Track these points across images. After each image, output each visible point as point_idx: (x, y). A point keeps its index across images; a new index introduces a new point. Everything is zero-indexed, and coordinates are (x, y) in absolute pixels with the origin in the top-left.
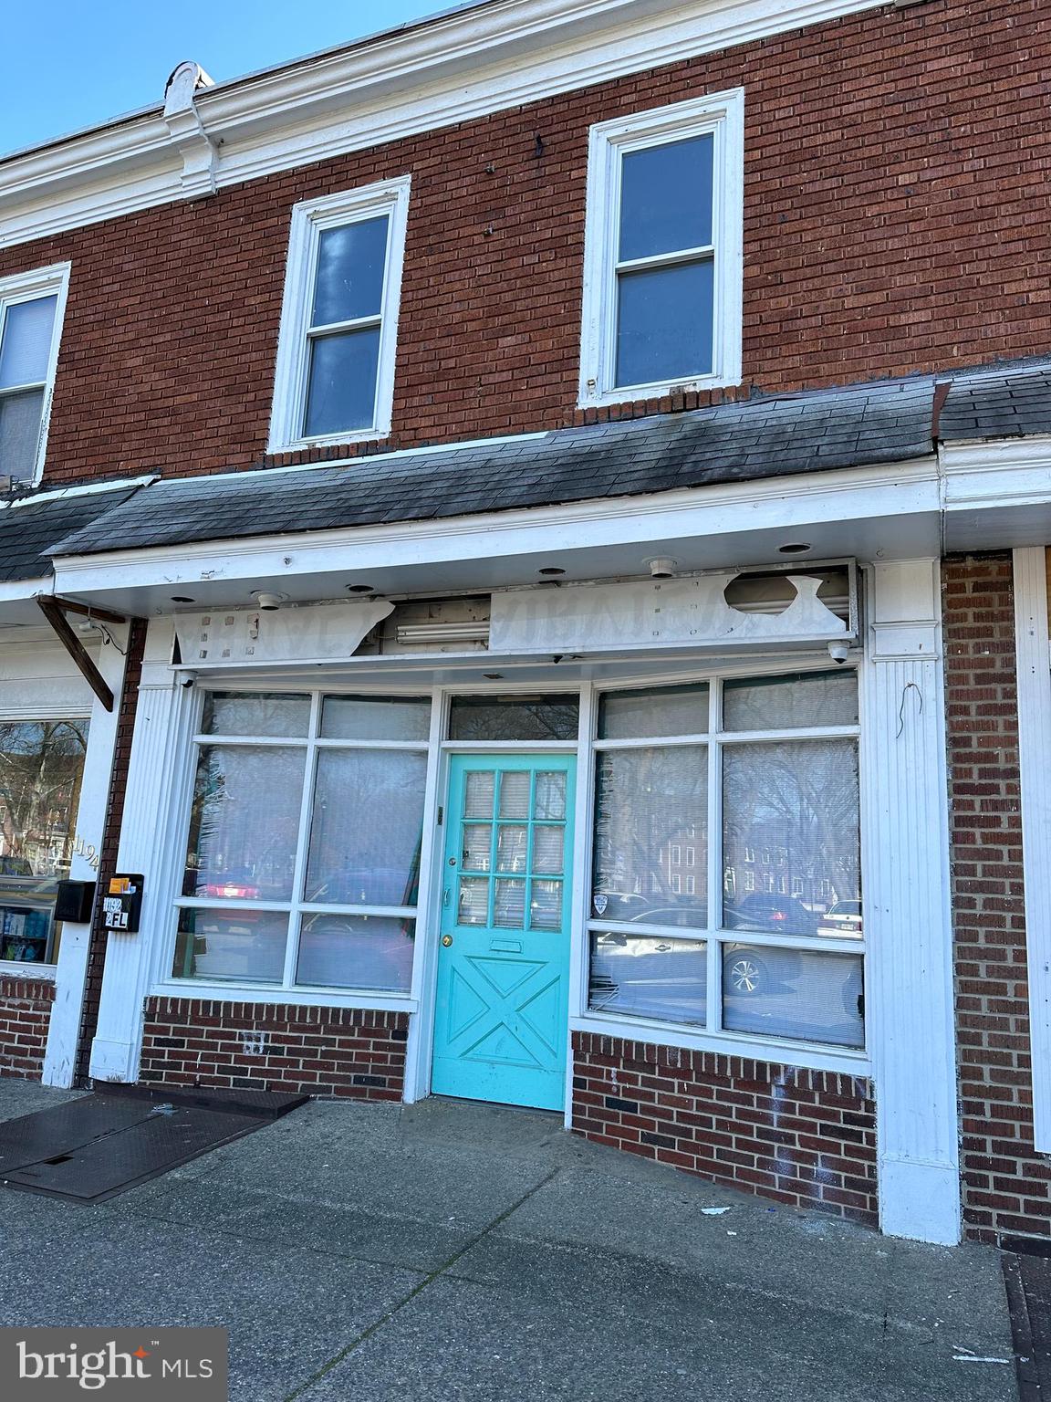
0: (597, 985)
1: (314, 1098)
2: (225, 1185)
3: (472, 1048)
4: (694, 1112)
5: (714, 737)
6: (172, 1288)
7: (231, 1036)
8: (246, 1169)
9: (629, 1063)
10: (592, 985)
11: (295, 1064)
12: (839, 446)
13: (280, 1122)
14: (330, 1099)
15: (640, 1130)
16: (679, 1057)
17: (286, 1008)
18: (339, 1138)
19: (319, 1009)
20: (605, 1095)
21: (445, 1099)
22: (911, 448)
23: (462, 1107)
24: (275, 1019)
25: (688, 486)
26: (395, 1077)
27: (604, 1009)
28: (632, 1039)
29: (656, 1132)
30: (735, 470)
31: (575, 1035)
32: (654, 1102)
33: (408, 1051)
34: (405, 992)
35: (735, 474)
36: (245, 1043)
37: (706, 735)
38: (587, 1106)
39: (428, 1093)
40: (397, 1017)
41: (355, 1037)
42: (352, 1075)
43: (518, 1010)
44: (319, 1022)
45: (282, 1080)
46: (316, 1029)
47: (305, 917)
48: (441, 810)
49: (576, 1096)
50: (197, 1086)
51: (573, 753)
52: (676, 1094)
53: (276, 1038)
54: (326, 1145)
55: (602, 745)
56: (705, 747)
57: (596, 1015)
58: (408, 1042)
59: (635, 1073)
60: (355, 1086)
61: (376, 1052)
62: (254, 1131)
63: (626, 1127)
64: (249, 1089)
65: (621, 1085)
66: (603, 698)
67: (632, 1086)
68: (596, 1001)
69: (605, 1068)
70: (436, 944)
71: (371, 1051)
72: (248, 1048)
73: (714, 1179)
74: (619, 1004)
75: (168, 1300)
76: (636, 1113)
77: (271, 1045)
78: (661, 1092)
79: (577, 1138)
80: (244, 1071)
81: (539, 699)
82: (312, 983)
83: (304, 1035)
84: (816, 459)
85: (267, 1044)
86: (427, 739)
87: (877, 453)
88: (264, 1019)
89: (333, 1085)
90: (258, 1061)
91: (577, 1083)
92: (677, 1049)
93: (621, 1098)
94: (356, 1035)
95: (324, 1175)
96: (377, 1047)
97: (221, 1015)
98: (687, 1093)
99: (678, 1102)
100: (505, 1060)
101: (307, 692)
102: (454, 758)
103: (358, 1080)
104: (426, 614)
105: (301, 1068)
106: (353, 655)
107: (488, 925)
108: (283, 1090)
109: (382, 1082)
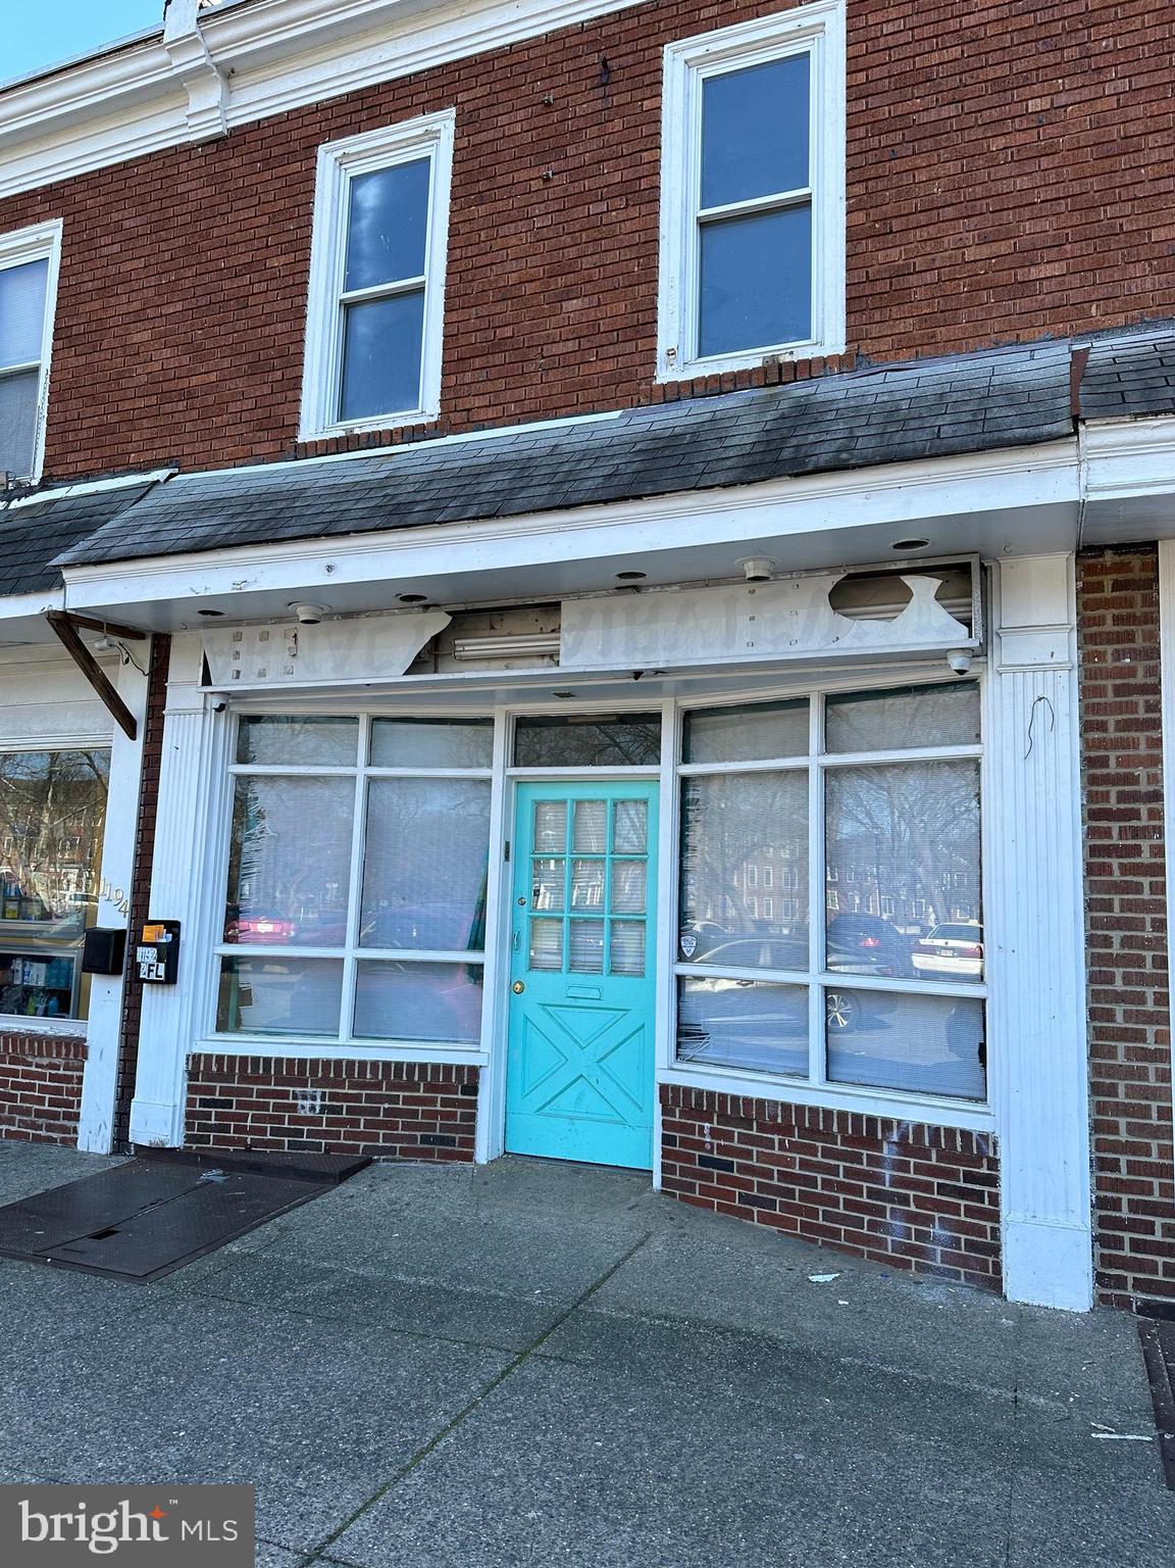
0: (686, 1033)
1: (378, 1161)
2: (288, 1258)
3: (549, 1102)
4: (797, 1171)
5: (815, 760)
6: (241, 1375)
7: (285, 1095)
8: (309, 1241)
9: (724, 1119)
10: (680, 1033)
11: (356, 1123)
12: (963, 425)
13: (342, 1187)
14: (394, 1161)
15: (737, 1190)
16: (779, 1112)
17: (344, 1063)
18: (408, 1204)
19: (380, 1064)
20: (697, 1153)
21: (519, 1158)
22: (1047, 428)
23: (542, 1165)
24: (332, 1075)
25: (790, 475)
26: (466, 1136)
27: (694, 1059)
28: (726, 1092)
29: (755, 1193)
30: (844, 456)
31: (664, 1088)
32: (752, 1160)
33: (479, 1107)
34: (474, 1043)
35: (847, 460)
36: (300, 1102)
37: (806, 757)
38: (678, 1164)
39: (501, 1152)
40: (466, 1071)
41: (421, 1094)
42: (419, 1134)
43: (598, 1062)
44: (380, 1077)
45: (342, 1141)
46: (378, 1086)
47: (361, 963)
48: (507, 844)
49: (665, 1154)
50: (248, 1150)
51: (655, 779)
52: (777, 1151)
53: (333, 1097)
54: (394, 1213)
55: (687, 770)
57: (686, 1066)
58: (478, 1097)
59: (730, 1128)
60: (422, 1146)
61: (444, 1109)
62: (314, 1198)
63: (721, 1186)
64: (306, 1152)
65: (715, 1142)
66: (688, 717)
67: (727, 1143)
68: (686, 1051)
69: (697, 1123)
70: (506, 991)
71: (439, 1108)
72: (303, 1107)
73: (820, 1243)
74: (710, 1054)
75: (238, 1388)
76: (733, 1172)
77: (328, 1103)
78: (760, 1149)
79: (668, 1199)
80: (300, 1133)
81: (614, 718)
82: (371, 1035)
83: (364, 1092)
84: (937, 442)
85: (324, 1103)
86: (490, 765)
87: (1008, 434)
88: (320, 1075)
89: (398, 1145)
90: (317, 1121)
91: (666, 1140)
92: (776, 1103)
93: (716, 1156)
94: (422, 1091)
95: (395, 1245)
96: (445, 1103)
97: (273, 1073)
98: (789, 1151)
99: (778, 1161)
100: (586, 1115)
101: (353, 715)
102: (522, 786)
103: (425, 1139)
104: (486, 625)
105: (362, 1128)
106: (407, 673)
107: (564, 970)
108: (343, 1152)
109: (452, 1141)
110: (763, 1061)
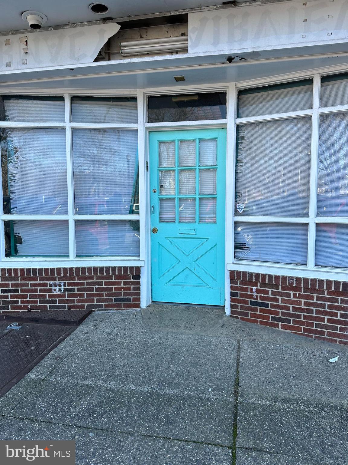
0: (239, 247)
1: (94, 311)
3: (172, 279)
4: (303, 306)
5: (316, 111)
7: (45, 285)
8: (74, 365)
9: (263, 284)
10: (236, 248)
11: (82, 295)
13: (81, 327)
14: (102, 310)
15: (270, 315)
16: (295, 282)
17: (74, 269)
19: (93, 268)
20: (249, 300)
21: (160, 303)
23: (170, 307)
24: (68, 275)
26: (136, 297)
27: (242, 258)
29: (280, 316)
31: (232, 273)
32: (279, 302)
33: (141, 284)
34: (136, 256)
36: (53, 288)
37: (311, 110)
38: (239, 305)
39: (151, 301)
40: (134, 269)
41: (113, 280)
42: (113, 298)
43: (195, 261)
44: (93, 274)
45: (76, 304)
46: (92, 278)
47: (77, 222)
48: (147, 163)
49: (232, 300)
50: (29, 311)
52: (292, 298)
53: (70, 284)
56: (310, 117)
57: (241, 262)
58: (141, 280)
59: (267, 289)
60: (115, 303)
61: (125, 286)
63: (262, 314)
64: (58, 310)
65: (259, 295)
67: (265, 295)
68: (239, 255)
69: (249, 287)
70: (149, 233)
71: (122, 286)
72: (55, 290)
73: (314, 337)
74: (250, 255)
76: (268, 307)
77: (68, 287)
78: (283, 298)
79: (234, 320)
80: (55, 302)
82: (84, 255)
83: (85, 281)
85: (65, 287)
86: (136, 122)
88: (62, 275)
89: (104, 304)
90: (63, 296)
91: (232, 294)
92: (293, 277)
93: (259, 301)
94: (113, 279)
95: (120, 363)
96: (125, 283)
97: (38, 275)
98: (299, 298)
99: (293, 302)
100: (189, 284)
102: (152, 134)
103: (116, 300)
104: (138, 36)
105: (85, 297)
107: (177, 221)
108: (77, 308)
109: (129, 300)
110: (279, 258)
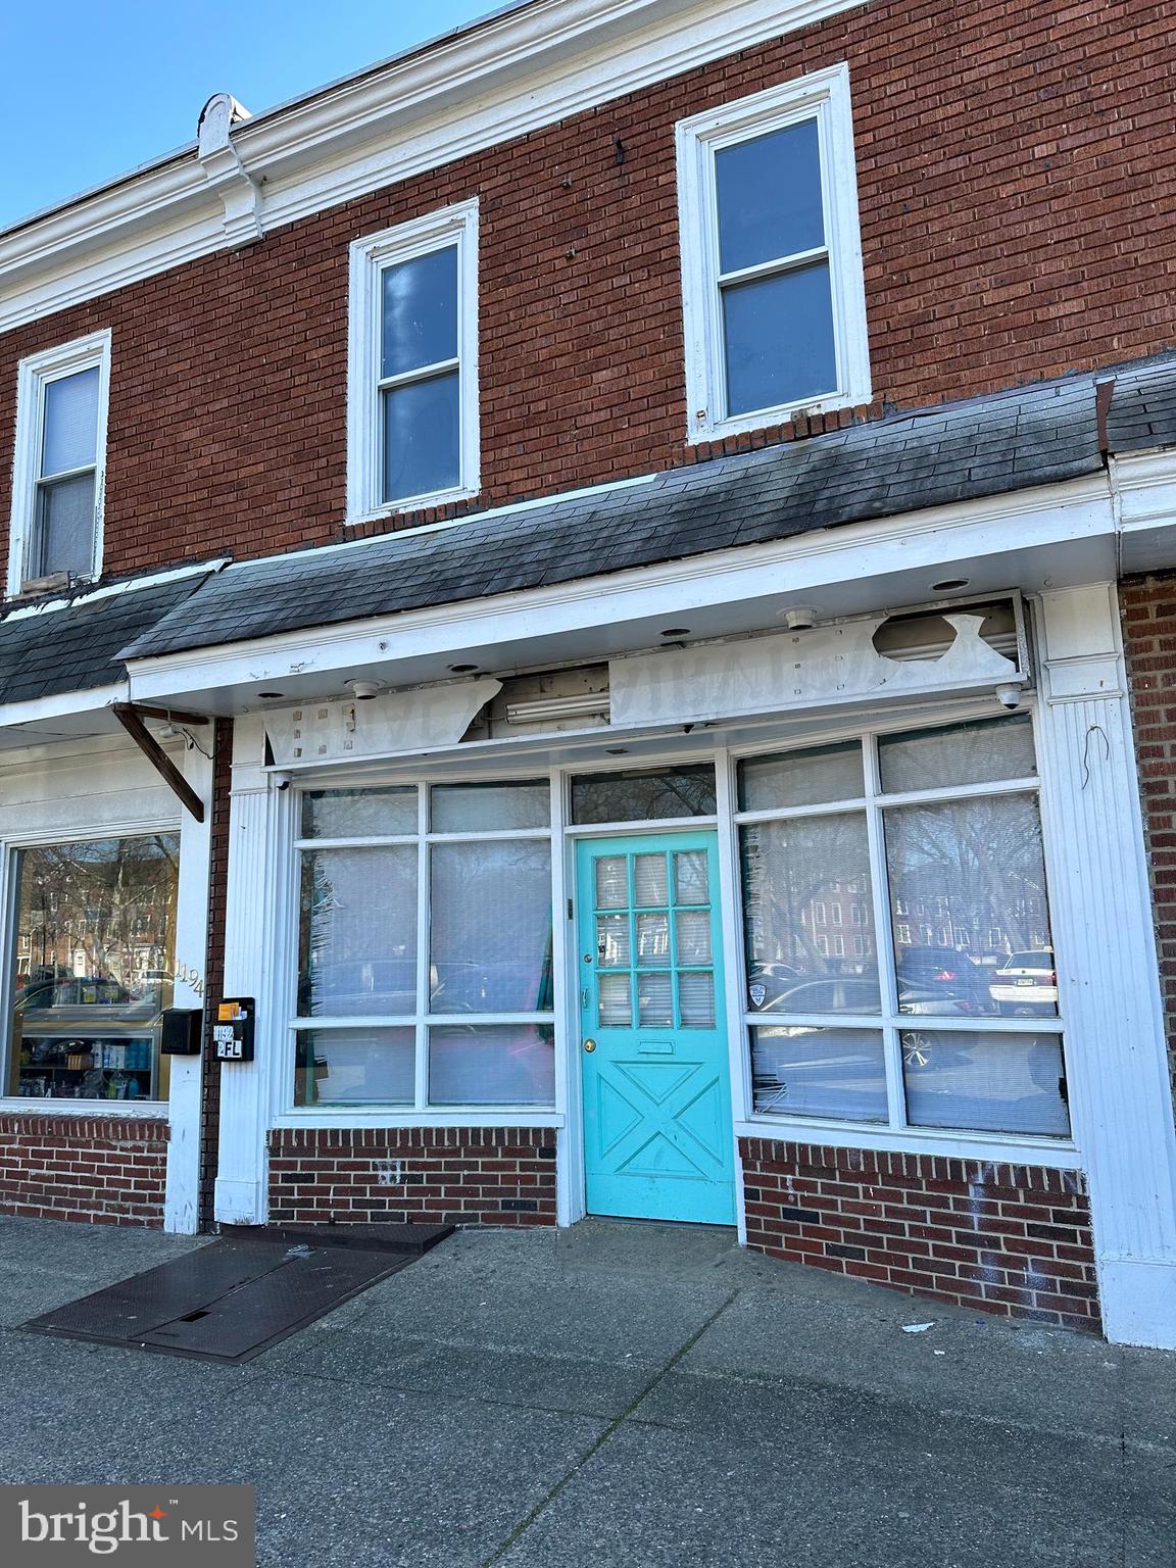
0: (761, 1084)
1: (461, 1228)
2: (377, 1332)
3: (628, 1161)
4: (884, 1219)
5: (872, 801)
6: (338, 1453)
7: (365, 1166)
8: (398, 1313)
9: (806, 1169)
10: (755, 1085)
11: (436, 1192)
12: (993, 467)
13: (427, 1257)
14: (477, 1227)
15: (824, 1242)
16: (862, 1160)
17: (421, 1132)
18: (493, 1271)
19: (457, 1130)
20: (781, 1206)
21: (601, 1219)
22: (1077, 464)
23: (624, 1226)
24: (410, 1144)
25: (825, 527)
26: (547, 1199)
27: (771, 1110)
28: (807, 1142)
29: (842, 1243)
30: (877, 504)
31: (743, 1141)
32: (837, 1210)
33: (558, 1170)
34: (549, 1105)
35: (879, 509)
36: (380, 1173)
37: (863, 799)
38: (762, 1218)
39: (584, 1214)
40: (543, 1133)
41: (499, 1159)
42: (500, 1199)
43: (674, 1118)
44: (458, 1144)
45: (424, 1210)
46: (456, 1153)
47: (433, 1030)
48: (570, 902)
49: (749, 1209)
50: (332, 1223)
51: (713, 829)
52: (861, 1200)
53: (413, 1166)
54: (480, 1281)
55: (744, 818)
56: (862, 813)
57: (763, 1118)
58: (557, 1160)
59: (812, 1179)
60: (504, 1212)
61: (523, 1173)
62: (400, 1270)
63: (808, 1239)
64: (389, 1223)
65: (799, 1194)
66: (742, 766)
67: (810, 1194)
68: (763, 1103)
69: (779, 1176)
70: (578, 1050)
71: (518, 1172)
72: (384, 1178)
73: (912, 1291)
74: (788, 1104)
75: (336, 1466)
76: (819, 1223)
77: (408, 1173)
78: (845, 1199)
79: (755, 1254)
80: (382, 1204)
81: (668, 771)
82: (446, 1101)
83: (443, 1160)
84: (969, 485)
85: (403, 1173)
86: (548, 825)
87: (1037, 473)
88: (398, 1145)
89: (480, 1212)
90: (396, 1191)
91: (749, 1194)
92: (858, 1151)
93: (800, 1208)
94: (500, 1155)
95: (483, 1314)
96: (523, 1167)
97: (352, 1145)
98: (874, 1199)
99: (864, 1209)
100: (665, 1173)
101: (412, 784)
102: (580, 843)
103: (506, 1205)
104: (537, 689)
105: (443, 1197)
106: (462, 741)
107: (634, 1026)
108: (425, 1221)
109: (533, 1206)
110: (842, 1109)
